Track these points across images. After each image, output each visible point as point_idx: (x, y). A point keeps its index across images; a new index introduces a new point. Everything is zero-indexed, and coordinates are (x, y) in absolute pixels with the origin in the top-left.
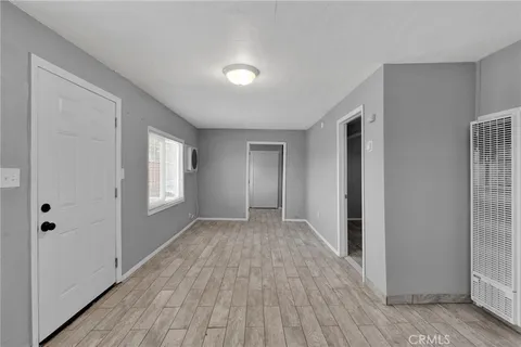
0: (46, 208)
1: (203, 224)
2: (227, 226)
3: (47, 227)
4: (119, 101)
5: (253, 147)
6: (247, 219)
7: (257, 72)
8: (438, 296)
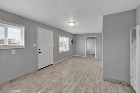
0: (40, 50)
1: (75, 56)
2: (80, 57)
3: (40, 52)
4: (52, 32)
5: (87, 38)
6: (85, 56)
7: (75, 23)
8: (121, 82)
